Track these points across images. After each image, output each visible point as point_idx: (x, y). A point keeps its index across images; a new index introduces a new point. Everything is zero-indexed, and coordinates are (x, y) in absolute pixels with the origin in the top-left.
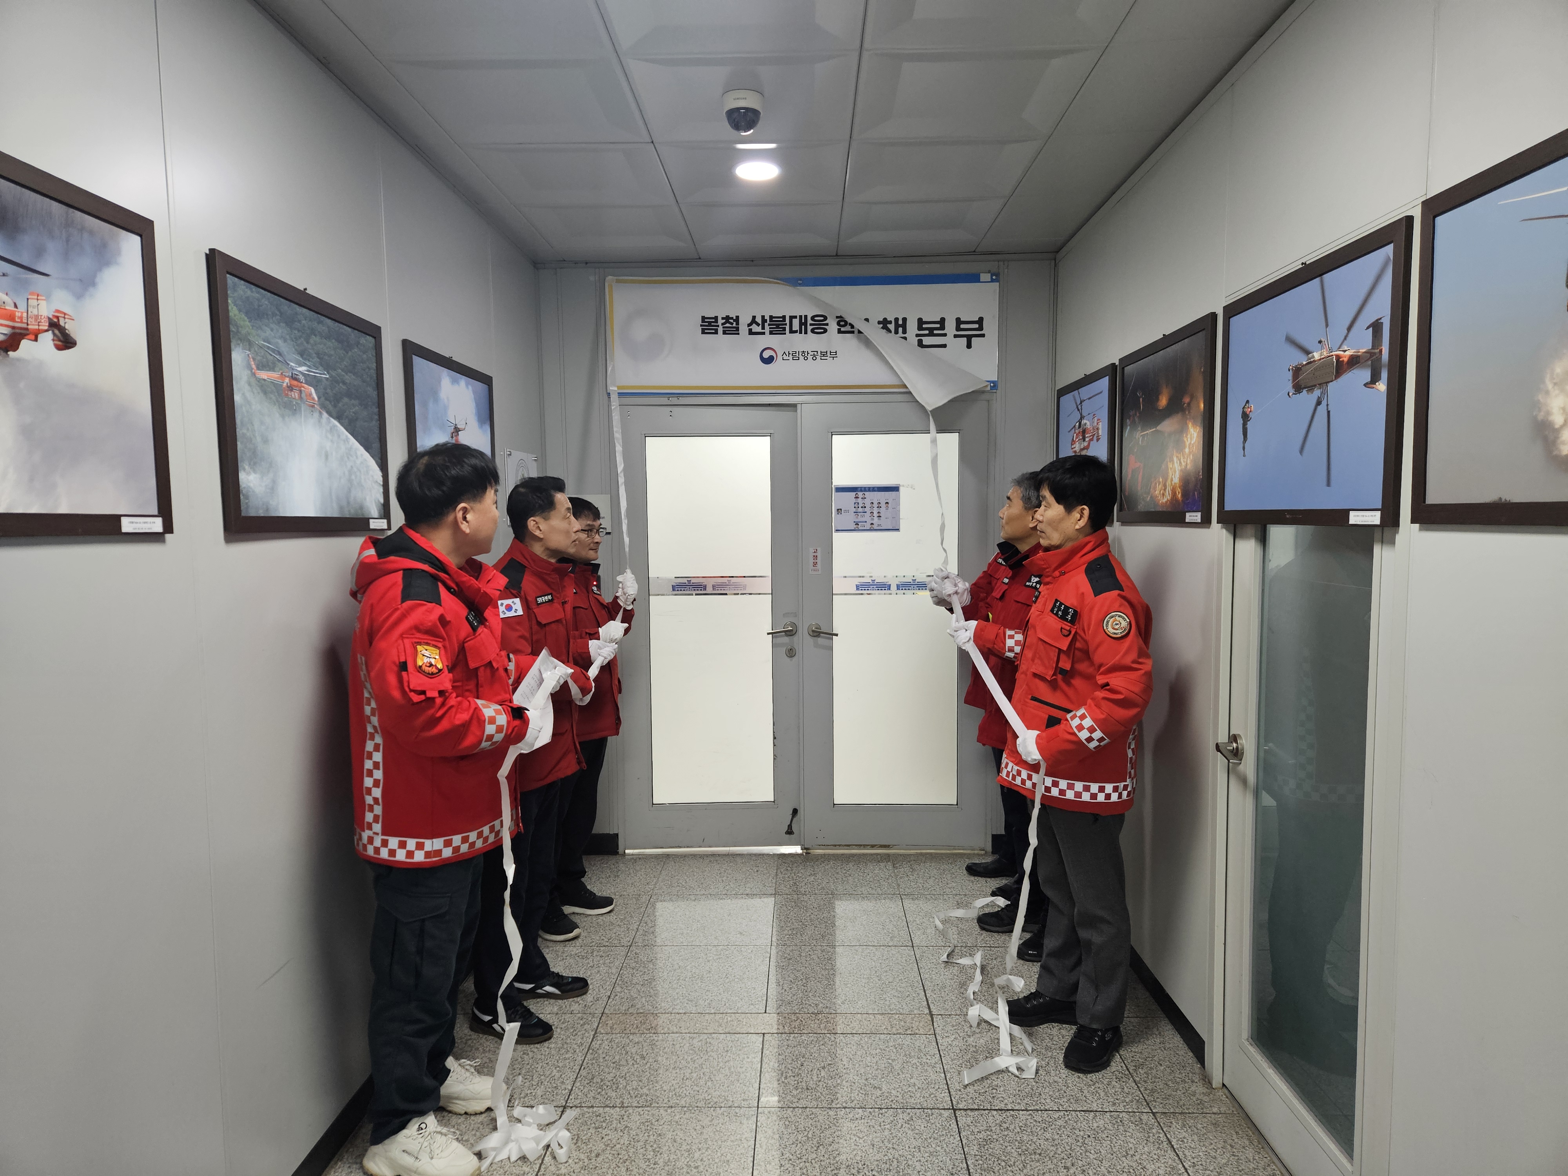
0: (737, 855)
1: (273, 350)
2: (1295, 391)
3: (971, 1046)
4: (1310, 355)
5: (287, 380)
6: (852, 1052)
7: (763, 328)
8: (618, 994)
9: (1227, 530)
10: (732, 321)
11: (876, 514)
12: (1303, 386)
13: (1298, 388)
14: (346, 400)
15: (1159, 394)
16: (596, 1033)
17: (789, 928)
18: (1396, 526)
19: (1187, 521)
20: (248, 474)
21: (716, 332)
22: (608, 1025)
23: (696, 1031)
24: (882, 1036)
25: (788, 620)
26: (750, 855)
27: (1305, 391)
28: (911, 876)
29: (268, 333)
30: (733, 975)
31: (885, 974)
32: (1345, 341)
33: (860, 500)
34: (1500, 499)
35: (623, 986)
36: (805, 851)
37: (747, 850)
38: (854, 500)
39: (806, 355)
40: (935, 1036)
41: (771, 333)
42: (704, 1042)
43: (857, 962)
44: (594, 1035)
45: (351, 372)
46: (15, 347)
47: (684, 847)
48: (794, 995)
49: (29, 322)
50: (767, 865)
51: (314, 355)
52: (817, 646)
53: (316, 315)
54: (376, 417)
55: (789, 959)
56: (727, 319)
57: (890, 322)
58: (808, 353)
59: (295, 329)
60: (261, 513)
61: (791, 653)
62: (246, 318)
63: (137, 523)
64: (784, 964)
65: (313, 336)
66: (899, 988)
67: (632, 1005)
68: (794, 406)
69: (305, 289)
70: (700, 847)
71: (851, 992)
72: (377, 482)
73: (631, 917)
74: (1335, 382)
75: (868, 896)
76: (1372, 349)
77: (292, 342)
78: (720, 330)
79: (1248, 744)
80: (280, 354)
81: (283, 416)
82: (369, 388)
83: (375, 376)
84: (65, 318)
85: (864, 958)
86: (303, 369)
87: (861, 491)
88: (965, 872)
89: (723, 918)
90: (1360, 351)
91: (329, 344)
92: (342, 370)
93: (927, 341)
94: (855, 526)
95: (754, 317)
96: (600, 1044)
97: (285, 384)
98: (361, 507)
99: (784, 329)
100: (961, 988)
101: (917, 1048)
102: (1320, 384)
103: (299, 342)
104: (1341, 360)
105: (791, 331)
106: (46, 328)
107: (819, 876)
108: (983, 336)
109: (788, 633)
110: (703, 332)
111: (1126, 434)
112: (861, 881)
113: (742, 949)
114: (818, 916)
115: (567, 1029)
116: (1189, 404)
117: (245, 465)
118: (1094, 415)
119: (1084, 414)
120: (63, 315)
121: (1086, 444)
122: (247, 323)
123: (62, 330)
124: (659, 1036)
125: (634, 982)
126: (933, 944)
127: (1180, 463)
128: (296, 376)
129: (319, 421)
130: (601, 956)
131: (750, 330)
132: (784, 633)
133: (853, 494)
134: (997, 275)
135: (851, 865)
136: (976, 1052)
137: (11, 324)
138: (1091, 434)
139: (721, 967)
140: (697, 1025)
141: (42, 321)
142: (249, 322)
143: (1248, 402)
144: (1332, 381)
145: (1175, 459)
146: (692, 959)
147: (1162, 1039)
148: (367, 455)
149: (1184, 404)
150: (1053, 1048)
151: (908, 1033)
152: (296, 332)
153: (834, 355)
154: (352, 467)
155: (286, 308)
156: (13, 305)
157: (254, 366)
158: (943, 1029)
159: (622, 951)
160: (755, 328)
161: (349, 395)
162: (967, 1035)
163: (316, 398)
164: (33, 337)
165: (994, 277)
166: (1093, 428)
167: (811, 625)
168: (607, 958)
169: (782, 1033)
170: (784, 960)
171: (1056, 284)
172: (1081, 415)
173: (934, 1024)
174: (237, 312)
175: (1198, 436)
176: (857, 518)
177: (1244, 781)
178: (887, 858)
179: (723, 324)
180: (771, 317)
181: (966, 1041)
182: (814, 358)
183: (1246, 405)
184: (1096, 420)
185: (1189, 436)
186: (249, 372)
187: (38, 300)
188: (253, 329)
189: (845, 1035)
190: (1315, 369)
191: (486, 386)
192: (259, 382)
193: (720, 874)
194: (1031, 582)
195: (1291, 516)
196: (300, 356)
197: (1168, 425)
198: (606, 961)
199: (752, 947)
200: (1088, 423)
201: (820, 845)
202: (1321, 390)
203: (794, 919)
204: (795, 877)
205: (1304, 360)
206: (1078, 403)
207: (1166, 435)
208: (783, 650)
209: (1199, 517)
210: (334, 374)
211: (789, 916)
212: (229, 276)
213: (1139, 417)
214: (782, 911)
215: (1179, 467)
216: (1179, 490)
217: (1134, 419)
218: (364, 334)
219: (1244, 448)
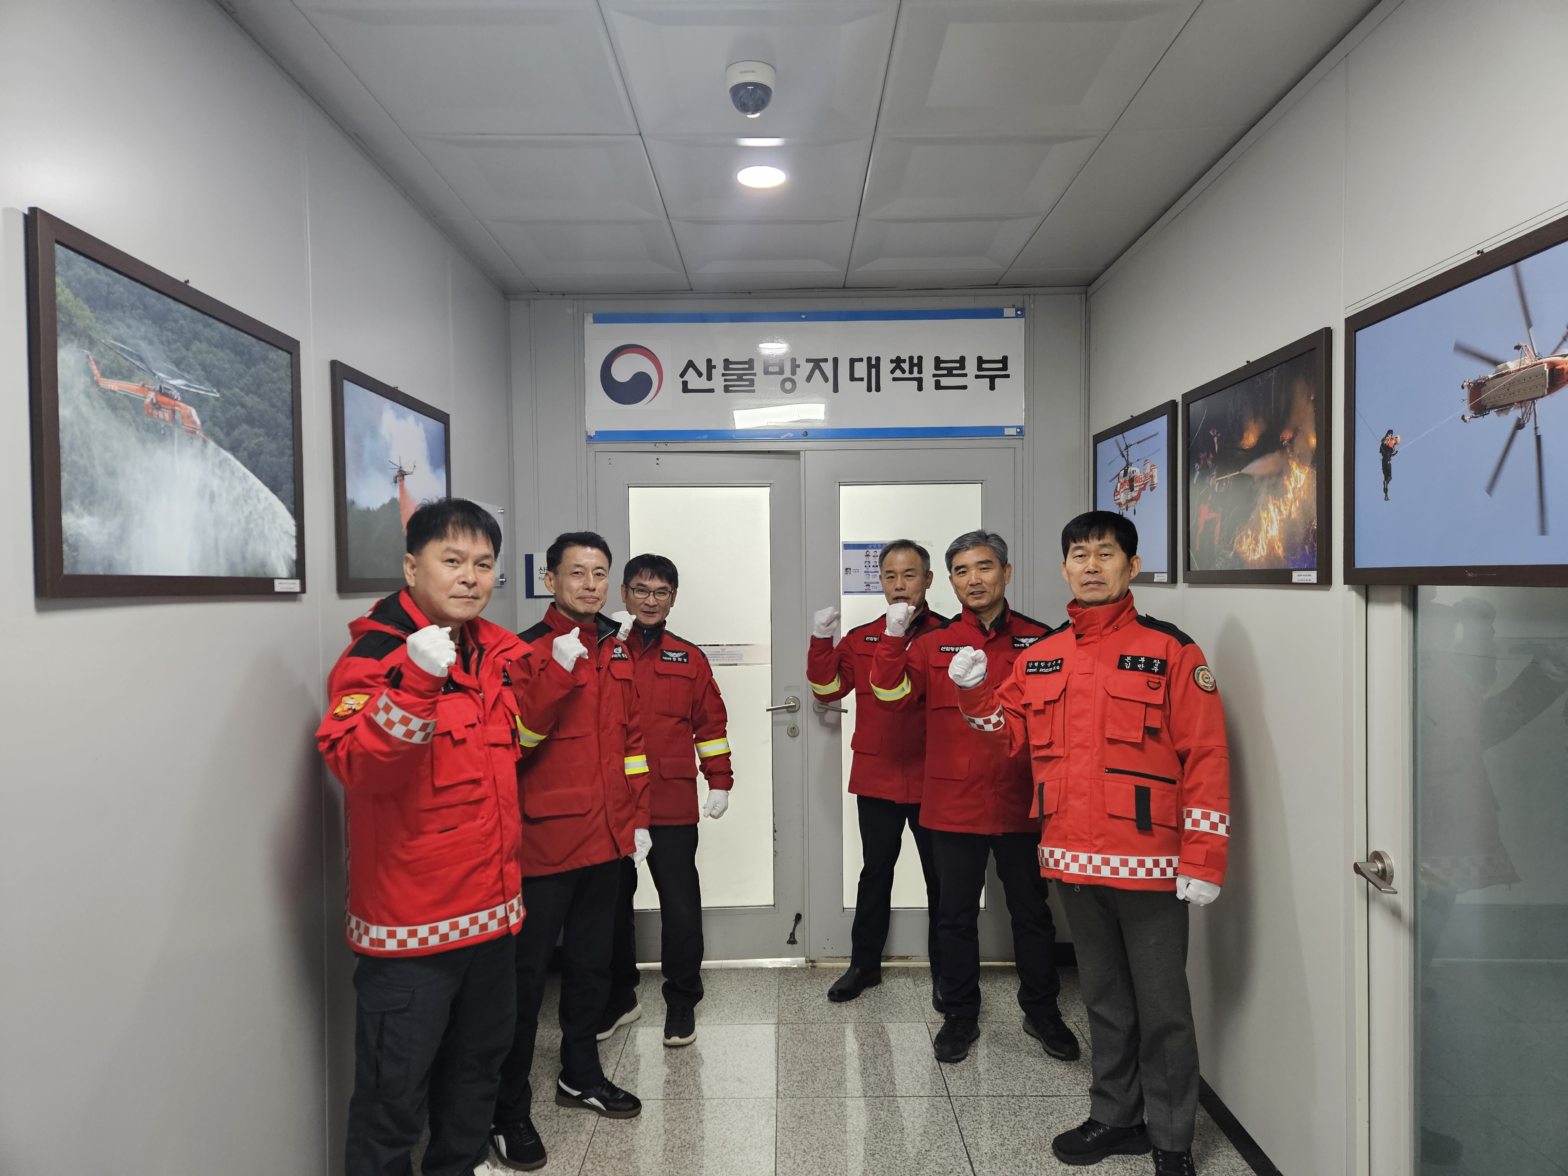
0: (731, 969)
1: (131, 354)
2: (1475, 413)
4: (1500, 367)
5: (152, 395)
9: (1357, 592)
12: (1488, 407)
13: (1480, 409)
14: (244, 427)
15: (1243, 432)
17: (797, 1072)
19: (1293, 581)
20: (79, 516)
25: (790, 694)
26: (747, 970)
27: (1493, 413)
29: (123, 330)
30: (732, 1143)
36: (810, 964)
37: (742, 963)
38: (865, 559)
43: (883, 1120)
45: (253, 393)
50: (767, 983)
51: (198, 366)
52: (823, 724)
53: (201, 316)
54: (290, 452)
55: (800, 1118)
57: (904, 361)
59: (168, 330)
60: (100, 571)
61: (793, 732)
62: (86, 307)
64: (795, 1124)
65: (196, 342)
66: (938, 1160)
68: (796, 454)
69: (187, 282)
71: (879, 1166)
72: (287, 532)
74: (1548, 397)
77: (163, 346)
79: (1399, 865)
80: (141, 359)
81: (143, 442)
82: (280, 415)
83: (290, 400)
85: (892, 1114)
86: (179, 382)
87: (873, 548)
89: (718, 1058)
91: (221, 354)
92: (242, 390)
93: (944, 382)
94: (866, 588)
97: (148, 400)
98: (263, 565)
100: (1015, 1158)
102: (1520, 402)
103: (174, 347)
104: (1558, 368)
108: (1008, 376)
109: (789, 709)
111: (1195, 481)
112: (879, 1005)
113: (742, 1103)
114: (832, 1054)
116: (1291, 441)
117: (73, 504)
118: (1146, 460)
119: (1130, 460)
121: (1134, 494)
122: (88, 313)
125: (608, 1155)
126: (973, 1092)
127: (1280, 511)
128: (166, 391)
129: (203, 452)
132: (785, 710)
133: (863, 552)
134: (1022, 310)
138: (1142, 483)
139: (717, 1131)
142: (91, 312)
143: (1390, 432)
144: (1542, 397)
145: (1271, 507)
146: (680, 1119)
148: (273, 498)
149: (1283, 441)
152: (170, 334)
154: (250, 513)
155: (153, 301)
157: (96, 372)
161: (250, 420)
163: (198, 422)
165: (1019, 312)
166: (1145, 476)
170: (794, 1119)
171: (1088, 320)
172: (1127, 461)
174: (71, 296)
175: (1307, 477)
176: (868, 578)
177: (1395, 913)
178: (906, 972)
183: (1387, 436)
184: (1149, 466)
185: (1292, 479)
186: (88, 379)
188: (97, 322)
190: (1511, 383)
191: (442, 425)
192: (104, 393)
195: (1475, 575)
196: (174, 366)
197: (1256, 468)
198: (575, 1123)
199: (753, 1100)
200: (1138, 470)
201: (828, 957)
202: (1523, 409)
203: (803, 1058)
204: (800, 999)
205: (1490, 373)
206: (1123, 449)
207: (1255, 479)
208: (784, 729)
209: (1312, 576)
210: (227, 393)
211: (796, 1055)
212: (57, 246)
213: (1213, 460)
214: (788, 1048)
215: (1278, 518)
216: (1280, 545)
217: (1205, 464)
218: (275, 349)
219: (1386, 490)
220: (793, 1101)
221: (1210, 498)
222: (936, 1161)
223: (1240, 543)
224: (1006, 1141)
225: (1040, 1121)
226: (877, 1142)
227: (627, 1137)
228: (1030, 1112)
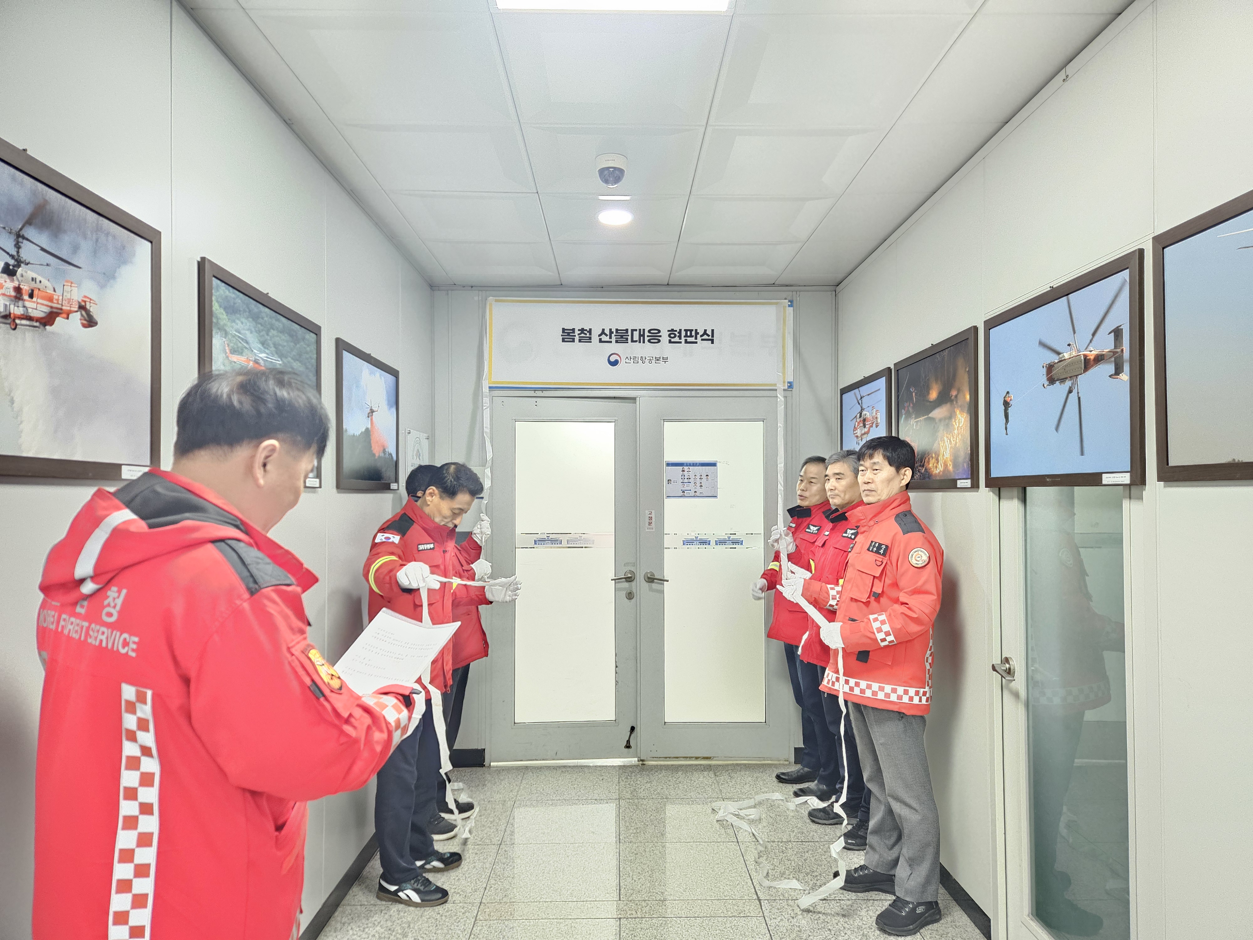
1: (242, 339)
2: (1049, 383)
3: (795, 926)
4: (1061, 356)
6: (696, 933)
7: (611, 338)
8: (493, 886)
9: (994, 492)
10: (586, 332)
11: (698, 485)
12: (1055, 379)
13: (1052, 381)
15: (929, 390)
16: (476, 920)
17: (633, 828)
18: (1144, 485)
19: (958, 486)
21: (573, 341)
22: (486, 913)
23: (562, 917)
24: (720, 919)
25: (627, 569)
26: (596, 766)
27: (1057, 382)
28: (730, 783)
29: (240, 325)
30: (590, 869)
31: (716, 866)
32: (1091, 344)
33: (685, 473)
34: (1234, 460)
35: (496, 879)
36: (641, 762)
37: (592, 762)
38: (681, 473)
39: (644, 360)
40: (764, 918)
41: (617, 342)
42: (569, 926)
43: (693, 856)
44: (475, 922)
45: (298, 360)
46: (52, 324)
47: (540, 760)
48: (643, 885)
49: (63, 304)
50: (611, 775)
51: (272, 345)
52: (651, 590)
53: (274, 314)
55: (636, 854)
56: (582, 330)
58: (645, 358)
59: (260, 323)
61: (630, 596)
62: (224, 313)
63: (133, 471)
64: (632, 858)
65: (272, 330)
67: (505, 895)
68: (633, 399)
69: (268, 293)
70: (554, 760)
71: (690, 881)
73: (499, 819)
74: (1083, 375)
75: (696, 799)
76: (1114, 349)
77: (257, 334)
78: (577, 338)
79: (1018, 664)
80: (247, 343)
82: (310, 374)
83: (315, 364)
84: (90, 302)
85: (699, 852)
86: (263, 355)
87: (687, 465)
88: (775, 779)
89: (577, 819)
90: (1104, 350)
91: (283, 337)
92: (292, 358)
94: (682, 494)
95: (603, 330)
96: (480, 930)
99: (627, 339)
100: (782, 877)
101: (750, 929)
102: (1071, 377)
103: (261, 334)
104: (1088, 358)
105: (633, 341)
106: (76, 309)
107: (654, 783)
109: (628, 579)
110: (563, 340)
111: (902, 422)
112: (690, 787)
113: (595, 846)
114: (657, 817)
115: (451, 917)
116: (956, 396)
118: (874, 407)
119: (864, 407)
120: (89, 300)
121: (866, 430)
122: (225, 316)
123: (88, 312)
124: (530, 922)
125: (505, 875)
127: (950, 441)
128: (257, 360)
130: (476, 854)
131: (600, 340)
132: (624, 580)
133: (680, 468)
134: (792, 301)
135: (680, 773)
136: (800, 931)
137: (50, 304)
138: (871, 422)
139: (579, 862)
140: (562, 912)
141: (73, 304)
143: (1008, 393)
144: (1081, 374)
145: (946, 438)
147: (952, 919)
149: (952, 396)
150: (864, 927)
151: (742, 915)
152: (260, 326)
153: (665, 360)
155: (253, 306)
156: (52, 289)
157: (228, 351)
158: (770, 912)
159: (494, 849)
160: (604, 338)
162: (791, 917)
164: (65, 316)
165: (790, 303)
166: (873, 418)
167: (647, 573)
168: (481, 855)
169: (635, 918)
170: (631, 855)
171: (836, 309)
172: (862, 407)
173: (763, 908)
174: (218, 308)
175: (965, 421)
176: (684, 487)
177: (1016, 695)
178: (709, 768)
179: (579, 334)
180: (617, 330)
181: (791, 922)
182: (650, 362)
183: (1006, 395)
184: (875, 411)
185: (957, 421)
186: (224, 355)
187: (71, 286)
188: (228, 321)
189: (689, 919)
190: (1066, 366)
191: (395, 378)
193: (571, 782)
194: (846, 533)
195: (1051, 480)
196: (261, 345)
197: (938, 413)
198: (481, 858)
199: (603, 844)
200: (868, 414)
201: (653, 758)
202: (1072, 381)
203: (637, 819)
204: (634, 784)
205: (1055, 358)
206: (859, 399)
207: (937, 421)
208: (623, 594)
209: (968, 483)
210: (285, 360)
211: (632, 818)
212: (214, 278)
213: (913, 408)
214: (627, 814)
215: (950, 446)
216: (950, 463)
217: (908, 410)
218: (308, 332)
219: (1006, 429)
220: (631, 845)
221: (911, 433)
222: (728, 879)
223: (928, 462)
224: (776, 867)
225: (799, 856)
226: (688, 868)
227: (517, 865)
228: (793, 851)
